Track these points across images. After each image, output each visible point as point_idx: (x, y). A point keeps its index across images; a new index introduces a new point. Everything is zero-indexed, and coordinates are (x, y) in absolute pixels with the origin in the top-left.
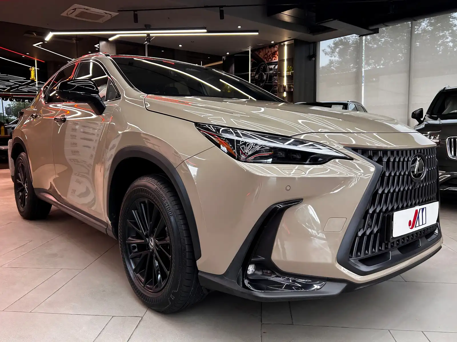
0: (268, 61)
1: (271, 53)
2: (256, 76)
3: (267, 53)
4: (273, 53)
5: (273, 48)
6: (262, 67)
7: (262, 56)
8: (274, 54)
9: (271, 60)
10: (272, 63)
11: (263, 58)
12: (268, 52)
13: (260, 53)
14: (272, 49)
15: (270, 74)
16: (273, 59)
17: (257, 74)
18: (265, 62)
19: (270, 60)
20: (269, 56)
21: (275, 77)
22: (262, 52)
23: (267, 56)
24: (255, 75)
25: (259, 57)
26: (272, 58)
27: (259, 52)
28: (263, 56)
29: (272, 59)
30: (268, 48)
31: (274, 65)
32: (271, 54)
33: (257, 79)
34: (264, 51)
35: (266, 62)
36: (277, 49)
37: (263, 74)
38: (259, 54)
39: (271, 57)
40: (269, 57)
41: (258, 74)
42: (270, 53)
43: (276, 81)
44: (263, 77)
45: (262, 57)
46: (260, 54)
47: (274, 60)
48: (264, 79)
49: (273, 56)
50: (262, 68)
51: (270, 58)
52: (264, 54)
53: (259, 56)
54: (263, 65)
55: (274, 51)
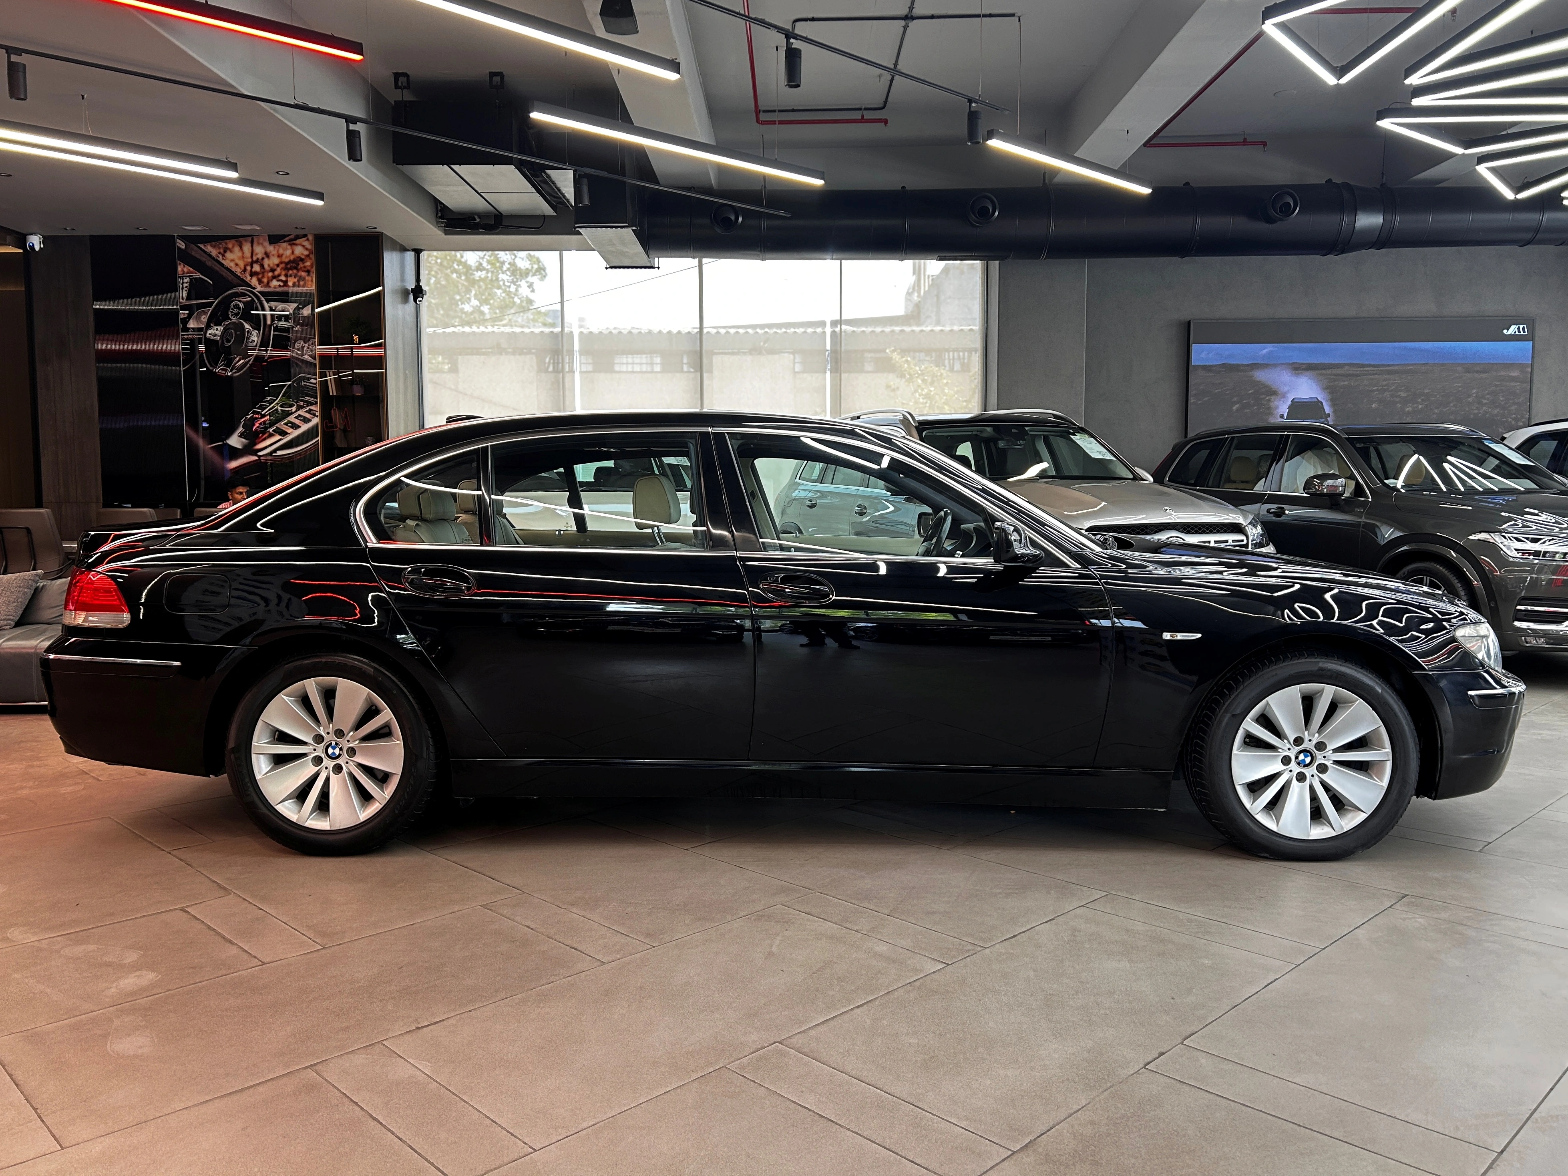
0: (268, 285)
1: (281, 263)
2: (209, 332)
3: (263, 259)
4: (287, 264)
5: (289, 247)
6: (240, 301)
7: (237, 265)
8: (294, 265)
9: (282, 284)
10: (286, 294)
11: (245, 270)
12: (267, 255)
13: (225, 252)
14: (286, 249)
15: (277, 329)
16: (290, 284)
17: (214, 320)
18: (254, 288)
19: (275, 283)
20: (273, 270)
21: (302, 342)
22: (237, 249)
23: (262, 266)
24: (208, 326)
25: (222, 265)
26: (283, 278)
27: (222, 251)
28: (241, 264)
29: (285, 283)
30: (267, 244)
31: (296, 305)
32: (278, 265)
33: (217, 341)
34: (247, 248)
35: (259, 288)
36: (306, 253)
37: (247, 326)
38: (223, 255)
39: (279, 275)
40: (270, 274)
41: (218, 324)
42: (276, 261)
43: (306, 357)
44: (248, 338)
45: (238, 271)
46: (229, 255)
47: (294, 285)
48: (250, 344)
49: (291, 272)
50: (241, 305)
51: (274, 277)
52: (250, 260)
53: (223, 262)
54: (243, 295)
55: (292, 258)
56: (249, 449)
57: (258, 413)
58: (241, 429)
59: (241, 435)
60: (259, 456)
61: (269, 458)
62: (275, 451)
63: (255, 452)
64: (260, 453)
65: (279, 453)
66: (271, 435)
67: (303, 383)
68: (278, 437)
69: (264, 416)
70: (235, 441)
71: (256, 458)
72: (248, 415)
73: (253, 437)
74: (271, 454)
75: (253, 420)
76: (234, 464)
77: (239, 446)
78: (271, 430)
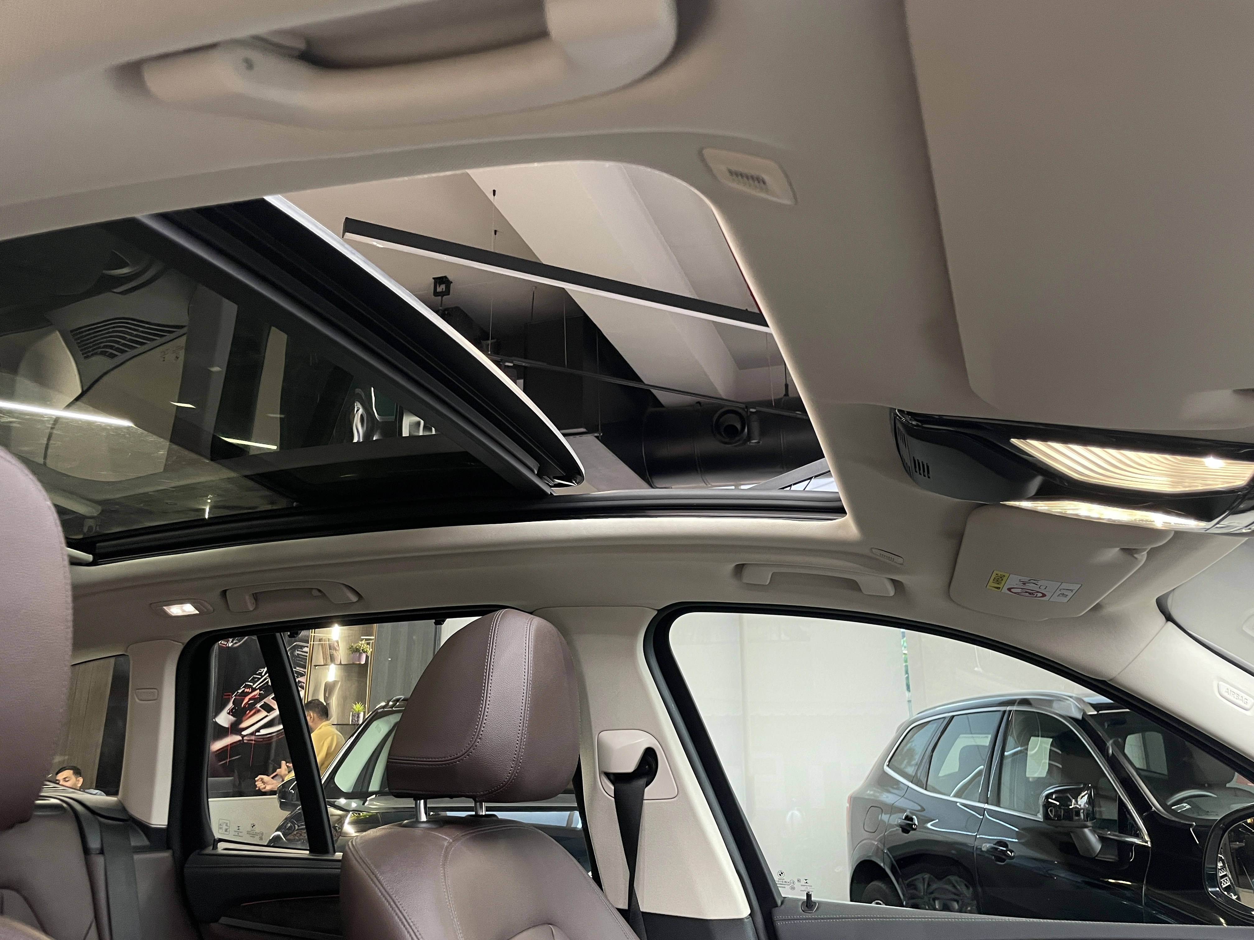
56: (235, 728)
57: (249, 687)
58: (230, 705)
59: (231, 712)
60: (243, 736)
61: (253, 738)
62: (258, 730)
63: (239, 731)
64: (244, 733)
65: (263, 732)
66: (259, 711)
67: (297, 652)
68: (264, 713)
69: (254, 690)
70: (224, 719)
71: (239, 738)
72: (240, 689)
73: (239, 713)
74: (252, 734)
75: (244, 694)
76: (217, 746)
77: (226, 725)
78: (258, 706)
